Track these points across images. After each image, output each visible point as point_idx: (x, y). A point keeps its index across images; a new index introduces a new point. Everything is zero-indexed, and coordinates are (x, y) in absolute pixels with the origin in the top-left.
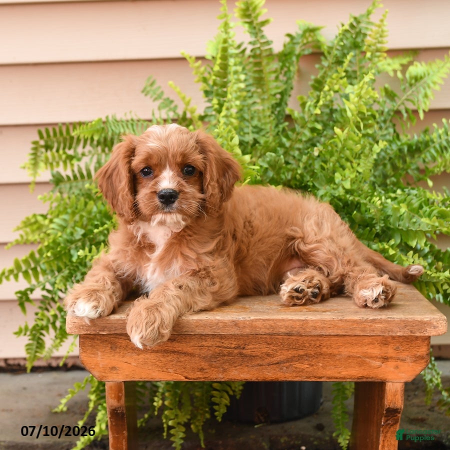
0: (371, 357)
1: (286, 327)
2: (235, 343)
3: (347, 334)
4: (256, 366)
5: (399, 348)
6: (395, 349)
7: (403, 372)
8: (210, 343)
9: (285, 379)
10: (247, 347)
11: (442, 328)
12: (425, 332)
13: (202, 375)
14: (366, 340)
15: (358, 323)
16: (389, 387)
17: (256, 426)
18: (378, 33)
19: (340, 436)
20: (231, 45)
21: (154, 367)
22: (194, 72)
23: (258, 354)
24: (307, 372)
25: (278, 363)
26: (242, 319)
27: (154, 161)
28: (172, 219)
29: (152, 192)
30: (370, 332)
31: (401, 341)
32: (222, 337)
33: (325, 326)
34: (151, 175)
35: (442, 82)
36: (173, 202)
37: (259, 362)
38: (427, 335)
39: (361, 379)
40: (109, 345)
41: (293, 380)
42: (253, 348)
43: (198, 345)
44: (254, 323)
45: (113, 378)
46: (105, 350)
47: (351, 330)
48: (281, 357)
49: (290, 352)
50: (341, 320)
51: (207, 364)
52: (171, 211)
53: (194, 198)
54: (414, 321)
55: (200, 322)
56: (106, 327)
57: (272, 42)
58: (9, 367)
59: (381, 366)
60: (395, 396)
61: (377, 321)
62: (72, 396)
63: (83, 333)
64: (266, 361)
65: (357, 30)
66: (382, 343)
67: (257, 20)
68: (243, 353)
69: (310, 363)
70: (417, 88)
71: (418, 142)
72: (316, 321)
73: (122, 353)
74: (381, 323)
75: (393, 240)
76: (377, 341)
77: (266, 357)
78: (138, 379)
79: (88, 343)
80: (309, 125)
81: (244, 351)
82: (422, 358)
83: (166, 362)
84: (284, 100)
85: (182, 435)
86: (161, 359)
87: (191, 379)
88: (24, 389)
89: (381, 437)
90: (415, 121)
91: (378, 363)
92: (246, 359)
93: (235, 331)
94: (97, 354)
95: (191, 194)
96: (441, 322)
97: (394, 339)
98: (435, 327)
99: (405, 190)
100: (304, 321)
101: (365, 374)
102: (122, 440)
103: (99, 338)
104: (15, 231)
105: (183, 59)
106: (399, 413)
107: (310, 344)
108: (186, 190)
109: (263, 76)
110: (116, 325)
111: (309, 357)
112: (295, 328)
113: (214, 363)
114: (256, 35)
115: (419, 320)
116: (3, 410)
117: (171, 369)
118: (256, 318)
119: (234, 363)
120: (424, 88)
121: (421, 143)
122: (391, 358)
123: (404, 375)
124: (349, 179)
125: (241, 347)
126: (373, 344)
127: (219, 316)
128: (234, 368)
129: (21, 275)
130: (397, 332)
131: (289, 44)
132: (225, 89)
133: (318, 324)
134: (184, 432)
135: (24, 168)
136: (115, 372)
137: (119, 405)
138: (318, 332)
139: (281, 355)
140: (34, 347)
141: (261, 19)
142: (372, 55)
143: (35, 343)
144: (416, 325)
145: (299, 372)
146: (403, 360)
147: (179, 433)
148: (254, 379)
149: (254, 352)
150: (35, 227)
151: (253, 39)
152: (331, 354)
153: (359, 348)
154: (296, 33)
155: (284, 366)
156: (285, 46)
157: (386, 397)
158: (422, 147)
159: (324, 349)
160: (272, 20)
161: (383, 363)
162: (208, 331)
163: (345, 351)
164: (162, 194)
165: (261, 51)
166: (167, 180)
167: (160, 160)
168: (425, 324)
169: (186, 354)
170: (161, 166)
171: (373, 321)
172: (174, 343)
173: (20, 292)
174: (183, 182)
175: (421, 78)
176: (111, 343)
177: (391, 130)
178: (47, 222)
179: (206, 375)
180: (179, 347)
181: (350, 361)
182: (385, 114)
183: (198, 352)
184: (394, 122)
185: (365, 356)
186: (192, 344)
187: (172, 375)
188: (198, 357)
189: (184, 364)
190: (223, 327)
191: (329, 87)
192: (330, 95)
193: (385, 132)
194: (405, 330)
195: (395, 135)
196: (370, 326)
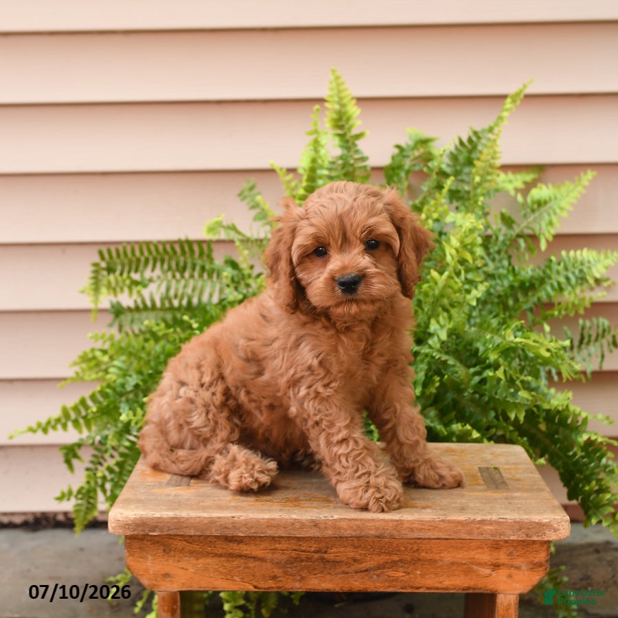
0: (479, 564)
1: (377, 529)
2: (315, 546)
3: (450, 537)
4: (340, 573)
5: (513, 553)
6: (508, 555)
7: (517, 582)
8: (285, 545)
9: (375, 590)
10: (330, 551)
11: (564, 531)
12: (543, 536)
13: (276, 584)
15: (463, 525)
16: (501, 599)
18: (489, 154)
21: (216, 573)
22: (284, 187)
23: (344, 559)
24: (402, 581)
25: (366, 570)
26: (323, 518)
30: (477, 536)
31: (515, 545)
32: (299, 539)
33: (423, 527)
35: (571, 209)
37: (344, 568)
38: (546, 539)
39: (466, 590)
40: (162, 547)
41: (385, 590)
42: (337, 553)
43: (270, 547)
44: (337, 523)
45: (167, 587)
46: (156, 554)
47: (455, 532)
48: (372, 562)
49: (382, 557)
50: (443, 521)
51: (280, 571)
54: (531, 523)
55: (272, 521)
56: (157, 527)
57: (368, 157)
59: (491, 575)
60: (507, 610)
61: (486, 522)
63: (129, 533)
64: (353, 568)
65: (475, 145)
66: (492, 547)
67: (350, 132)
68: (324, 559)
69: (405, 570)
70: (540, 214)
71: (532, 277)
72: (412, 522)
73: (177, 556)
74: (491, 524)
76: (487, 545)
77: (352, 562)
78: (196, 589)
79: (136, 544)
81: (326, 556)
82: (540, 565)
83: (231, 568)
86: (226, 564)
87: (261, 589)
90: (535, 252)
91: (487, 571)
92: (329, 565)
93: (314, 533)
94: (147, 558)
96: (563, 523)
97: (507, 543)
98: (555, 530)
100: (397, 521)
101: (472, 584)
103: (149, 538)
104: (71, 366)
105: (271, 171)
107: (406, 548)
110: (169, 525)
111: (404, 563)
112: (388, 529)
113: (289, 570)
114: (348, 149)
115: (537, 521)
117: (237, 576)
118: (340, 517)
119: (314, 569)
120: (549, 215)
121: (536, 279)
122: (503, 565)
123: (518, 585)
125: (323, 551)
126: (481, 548)
127: (295, 513)
128: (313, 576)
129: (70, 424)
130: (510, 535)
131: (398, 155)
133: (415, 525)
135: (83, 292)
136: (168, 580)
138: (416, 535)
139: (370, 561)
141: (354, 132)
142: (481, 179)
144: (533, 528)
145: (393, 581)
146: (518, 568)
148: (338, 589)
149: (338, 556)
152: (431, 560)
153: (465, 553)
154: (407, 144)
155: (374, 574)
156: (393, 158)
157: (497, 610)
158: (537, 283)
159: (423, 554)
160: (368, 133)
161: (493, 571)
162: (281, 533)
163: (448, 557)
165: (355, 168)
168: (544, 526)
169: (255, 558)
171: (482, 522)
172: (241, 545)
175: (546, 202)
176: (164, 545)
177: (506, 263)
178: (107, 358)
179: (280, 585)
180: (247, 550)
181: (454, 568)
182: (499, 243)
183: (269, 556)
184: (510, 252)
185: (472, 563)
186: (262, 547)
187: (239, 584)
188: (270, 562)
189: (253, 570)
190: (300, 528)
191: (426, 215)
192: (428, 224)
193: (498, 265)
194: (520, 533)
195: (511, 268)
196: (478, 528)
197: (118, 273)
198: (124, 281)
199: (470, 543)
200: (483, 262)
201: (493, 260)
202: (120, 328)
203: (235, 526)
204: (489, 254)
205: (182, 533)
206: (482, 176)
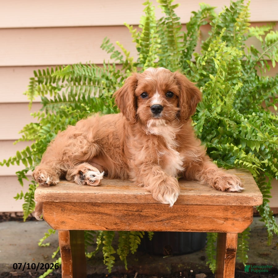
0: (218, 218)
2: (136, 208)
3: (202, 204)
4: (148, 222)
5: (234, 213)
6: (232, 214)
7: (237, 227)
8: (121, 208)
9: (166, 230)
10: (143, 211)
11: (259, 201)
12: (249, 204)
13: (116, 227)
14: (215, 208)
15: (209, 198)
16: (228, 235)
17: (164, 257)
18: (244, 15)
19: (211, 264)
20: (152, 21)
21: (87, 222)
22: (132, 36)
23: (150, 215)
24: (179, 226)
25: (162, 221)
26: (139, 194)
27: (149, 89)
28: (159, 122)
29: (147, 106)
30: (216, 203)
31: (236, 208)
32: (128, 205)
33: (189, 199)
34: (147, 97)
36: (160, 112)
37: (151, 220)
38: (250, 205)
39: (211, 231)
40: (61, 208)
41: (171, 231)
42: (147, 212)
43: (113, 209)
44: (146, 197)
45: (63, 228)
46: (58, 211)
47: (205, 201)
48: (164, 217)
49: (169, 214)
50: (199, 196)
51: (119, 221)
52: (158, 117)
53: (172, 110)
54: (243, 197)
55: (114, 195)
56: (58, 198)
57: (180, 18)
58: (18, 218)
59: (224, 223)
60: (232, 241)
61: (221, 197)
62: (47, 237)
63: (44, 201)
64: (155, 219)
65: (235, 10)
66: (224, 210)
67: (170, 4)
68: (140, 215)
69: (181, 221)
70: (272, 47)
71: (269, 82)
73: (68, 213)
74: (223, 198)
75: (241, 145)
76: (221, 208)
77: (154, 216)
78: (78, 229)
79: (48, 207)
80: (199, 72)
81: (141, 213)
82: (248, 219)
83: (95, 219)
84: (189, 53)
85: (112, 262)
86: (92, 217)
87: (110, 229)
88: (26, 231)
89: (225, 266)
90: (270, 68)
91: (222, 222)
92: (143, 218)
93: (135, 201)
94: (53, 214)
95: (171, 108)
96: (259, 197)
97: (232, 207)
98: (255, 201)
99: (257, 113)
101: (214, 228)
102: (69, 265)
103: (54, 204)
104: (20, 133)
105: (124, 26)
106: (235, 251)
107: (181, 210)
108: (168, 105)
109: (174, 39)
110: (64, 197)
111: (180, 217)
113: (123, 220)
114: (169, 14)
115: (246, 196)
116: (11, 245)
117: (97, 223)
118: (148, 193)
119: (136, 220)
121: (271, 83)
122: (230, 218)
123: (237, 229)
124: (220, 106)
125: (140, 211)
126: (219, 210)
127: (126, 192)
128: (135, 223)
129: (21, 161)
130: (233, 203)
131: (194, 18)
132: (148, 49)
133: (185, 198)
134: (114, 260)
135: (25, 94)
136: (64, 224)
137: (66, 244)
138: (185, 203)
139: (163, 216)
140: (28, 206)
141: (173, 4)
142: (240, 28)
143: (29, 203)
144: (244, 200)
145: (175, 226)
146: (237, 220)
147: (111, 260)
149: (147, 214)
150: (32, 131)
151: (167, 16)
152: (194, 216)
153: (211, 212)
154: (199, 11)
155: (165, 223)
156: (191, 19)
158: (271, 85)
159: (190, 213)
160: (179, 4)
162: (119, 201)
163: (202, 214)
164: (153, 107)
165: (173, 24)
166: (157, 100)
167: (153, 88)
168: (249, 198)
169: (107, 214)
170: (153, 92)
171: (218, 196)
172: (99, 208)
173: (19, 172)
174: (166, 101)
175: (275, 41)
177: (254, 74)
178: (39, 128)
179: (119, 227)
180: (102, 210)
181: (205, 220)
182: (250, 63)
183: (113, 213)
184: (256, 69)
185: (214, 217)
186: (110, 208)
187: (98, 227)
188: (114, 216)
189: (105, 220)
190: (128, 199)
191: (211, 48)
192: (212, 53)
193: (250, 75)
194: (237, 202)
195: (256, 77)
196: (216, 200)
197: (44, 83)
198: (48, 88)
199: (213, 207)
200: (242, 74)
201: (247, 73)
202: (47, 112)
203: (96, 197)
204: (245, 70)
205: (70, 201)
206: (240, 27)
